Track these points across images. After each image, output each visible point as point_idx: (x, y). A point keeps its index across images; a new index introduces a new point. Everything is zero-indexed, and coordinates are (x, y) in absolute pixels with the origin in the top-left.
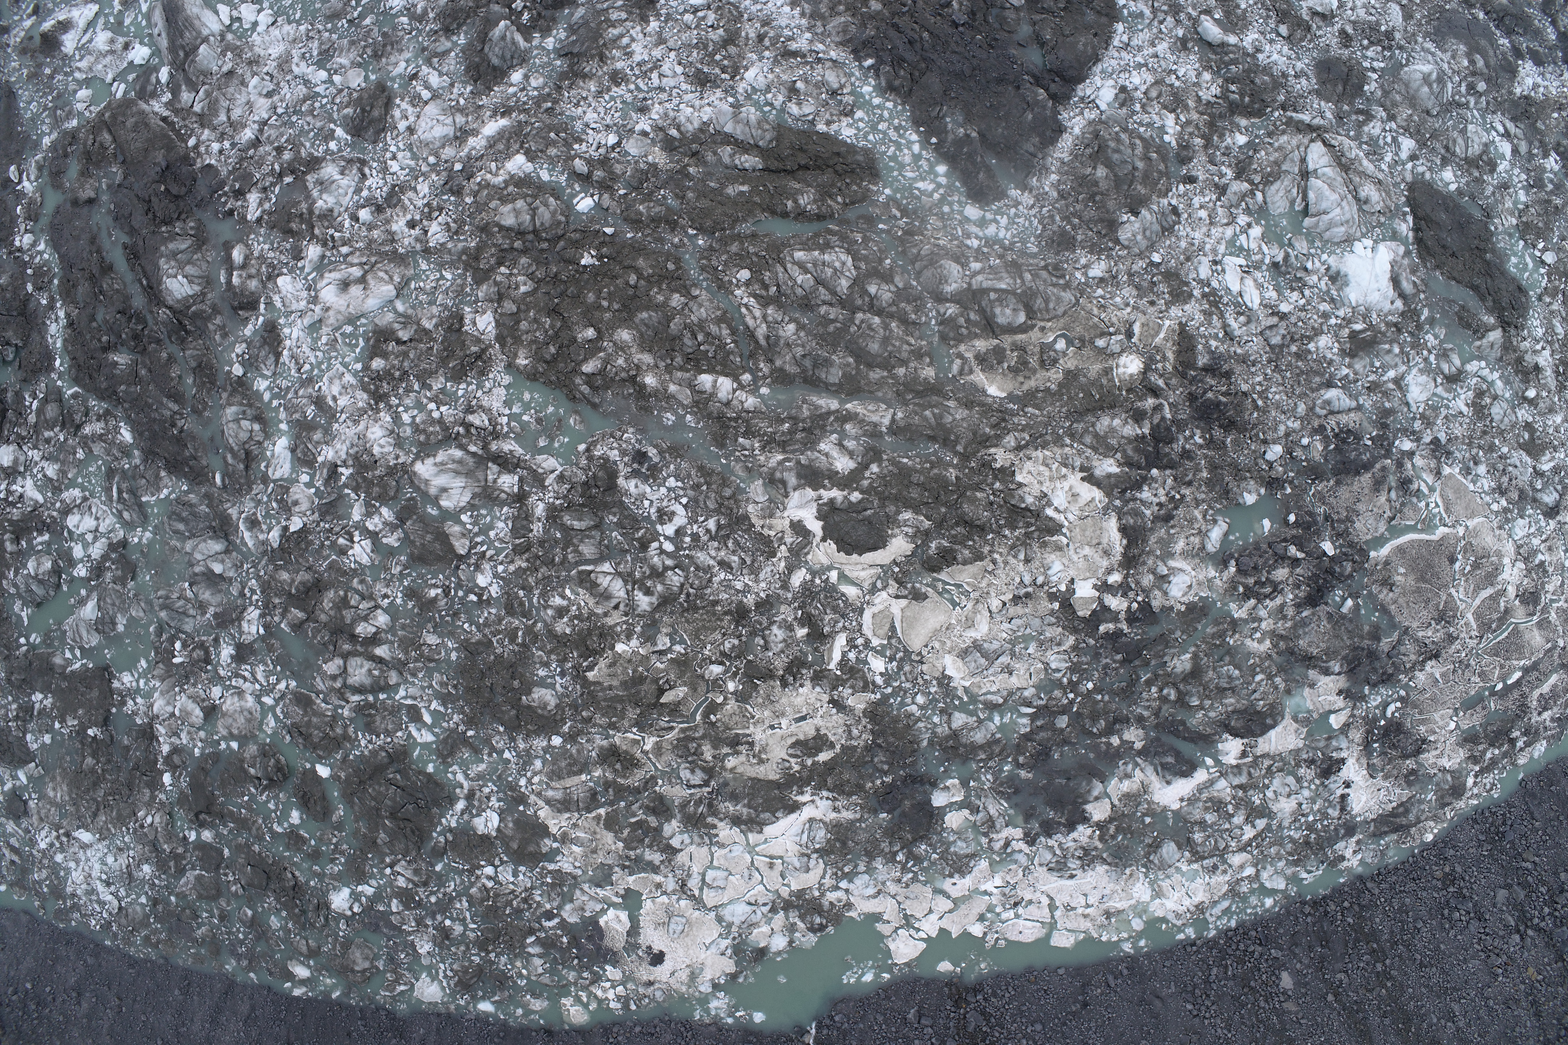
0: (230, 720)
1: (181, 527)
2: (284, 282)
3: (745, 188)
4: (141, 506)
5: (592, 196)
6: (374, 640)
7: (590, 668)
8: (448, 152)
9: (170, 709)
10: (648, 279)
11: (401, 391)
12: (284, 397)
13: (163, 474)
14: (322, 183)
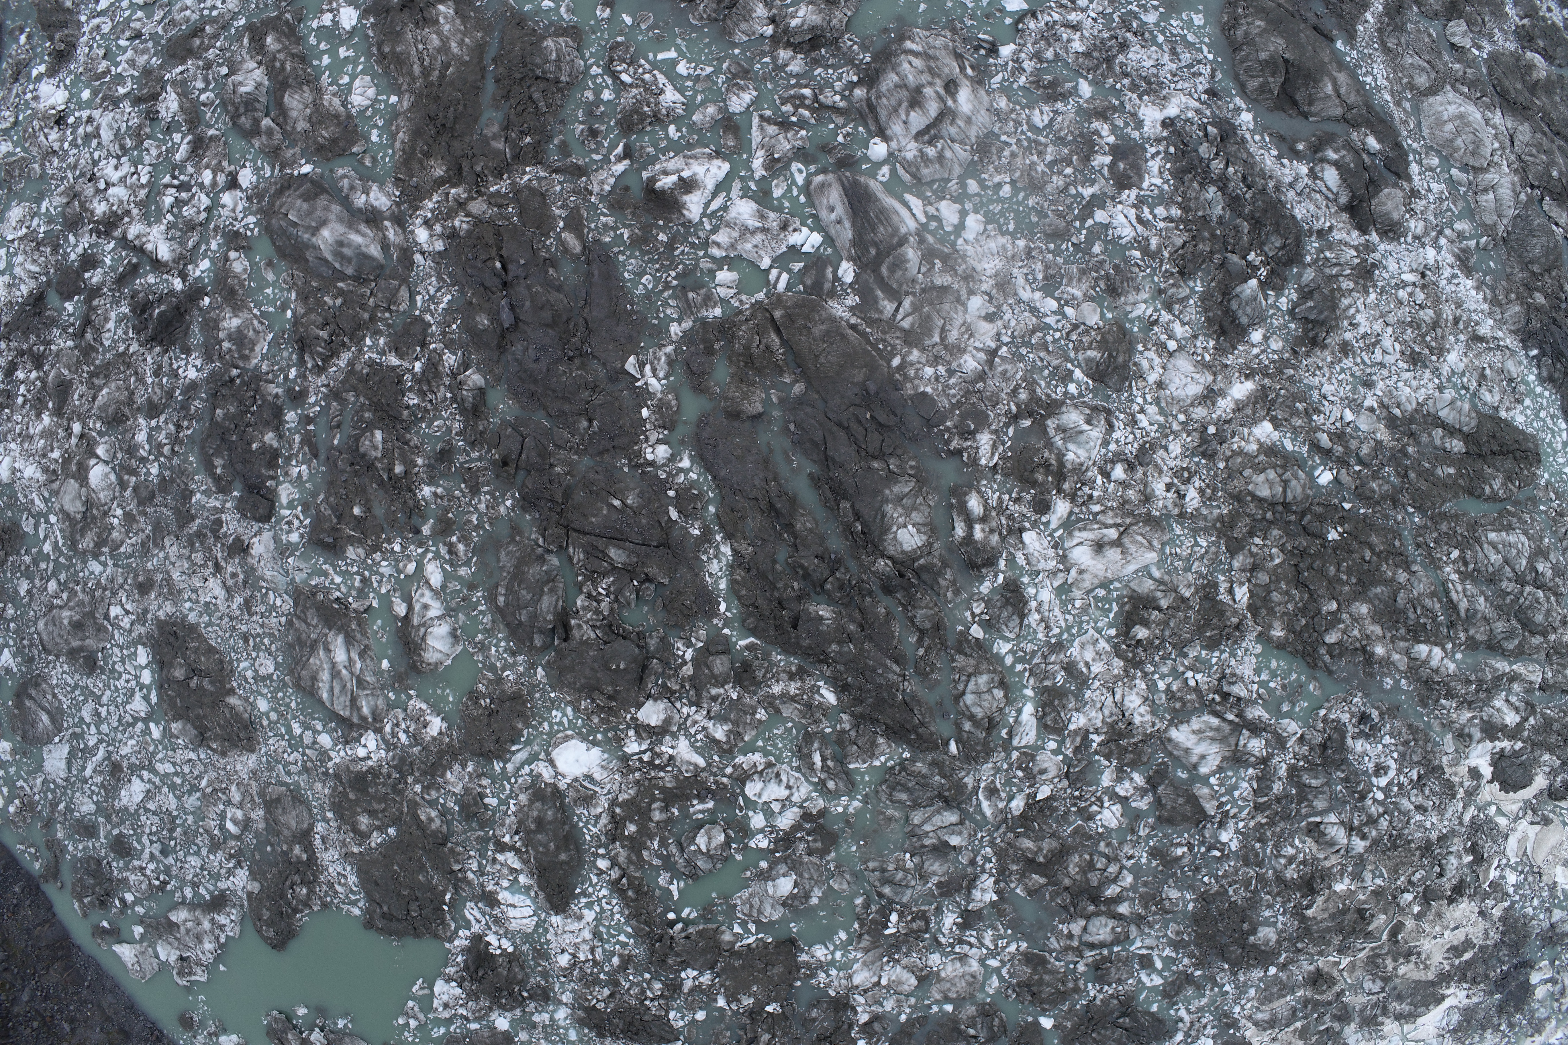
0: (948, 985)
1: (903, 796)
2: (1029, 537)
3: (1452, 471)
4: (848, 773)
5: (1331, 469)
6: (1117, 900)
7: (1308, 907)
8: (1199, 412)
9: (875, 979)
10: (1378, 555)
11: (1157, 658)
12: (1029, 662)
13: (881, 740)
14: (1064, 431)
